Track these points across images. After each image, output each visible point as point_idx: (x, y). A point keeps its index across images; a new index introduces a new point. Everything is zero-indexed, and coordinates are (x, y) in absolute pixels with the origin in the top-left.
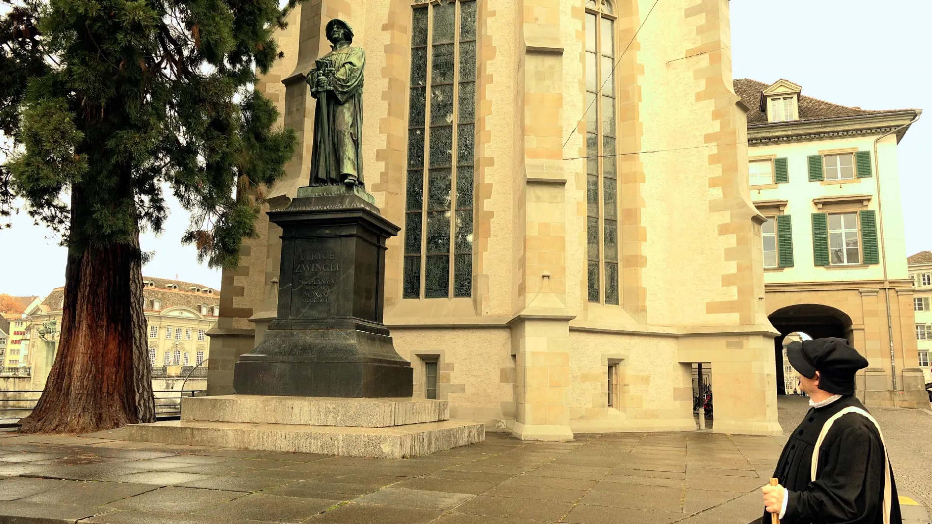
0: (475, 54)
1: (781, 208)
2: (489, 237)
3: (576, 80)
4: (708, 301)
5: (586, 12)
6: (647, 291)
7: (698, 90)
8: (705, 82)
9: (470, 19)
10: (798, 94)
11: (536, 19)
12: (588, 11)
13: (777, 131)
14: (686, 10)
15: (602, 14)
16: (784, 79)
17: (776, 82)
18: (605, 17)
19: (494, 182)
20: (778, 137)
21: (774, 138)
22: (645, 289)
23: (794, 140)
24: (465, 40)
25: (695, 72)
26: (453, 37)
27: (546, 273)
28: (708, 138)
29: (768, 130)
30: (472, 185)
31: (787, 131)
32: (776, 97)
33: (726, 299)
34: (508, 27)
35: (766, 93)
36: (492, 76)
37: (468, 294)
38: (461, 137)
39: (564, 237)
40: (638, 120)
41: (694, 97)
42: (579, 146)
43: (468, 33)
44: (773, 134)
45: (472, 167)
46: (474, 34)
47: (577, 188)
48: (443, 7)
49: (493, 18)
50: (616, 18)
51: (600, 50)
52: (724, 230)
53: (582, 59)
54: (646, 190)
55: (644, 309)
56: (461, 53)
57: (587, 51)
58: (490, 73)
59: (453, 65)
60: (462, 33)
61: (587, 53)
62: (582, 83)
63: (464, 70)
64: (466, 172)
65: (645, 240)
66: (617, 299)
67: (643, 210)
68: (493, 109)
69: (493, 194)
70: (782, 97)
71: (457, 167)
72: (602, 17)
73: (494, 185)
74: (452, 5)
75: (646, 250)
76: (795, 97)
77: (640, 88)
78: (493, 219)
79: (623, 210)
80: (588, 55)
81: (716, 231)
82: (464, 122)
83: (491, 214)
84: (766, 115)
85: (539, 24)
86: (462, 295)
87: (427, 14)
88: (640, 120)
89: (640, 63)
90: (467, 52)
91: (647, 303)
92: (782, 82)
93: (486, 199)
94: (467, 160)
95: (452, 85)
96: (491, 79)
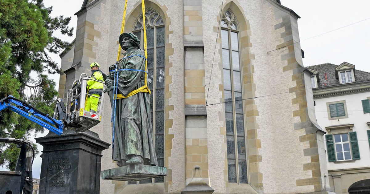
0: (164, 53)
1: (351, 128)
2: (172, 148)
3: (217, 63)
4: (297, 179)
5: (221, 29)
6: (263, 175)
7: (284, 66)
8: (287, 61)
9: (162, 36)
10: (354, 69)
11: (191, 33)
12: (223, 29)
13: (345, 88)
14: (275, 26)
15: (231, 30)
16: (345, 62)
17: (342, 64)
18: (233, 31)
19: (174, 119)
20: (346, 91)
21: (343, 92)
22: (262, 174)
23: (354, 93)
24: (159, 46)
25: (282, 56)
26: (153, 45)
27: (197, 166)
28: (291, 90)
29: (340, 88)
30: (163, 121)
31: (349, 88)
32: (343, 71)
33: (306, 177)
34: (179, 38)
35: (337, 69)
36: (172, 63)
37: (162, 181)
38: (157, 95)
39: (207, 146)
40: (253, 82)
41: (282, 69)
42: (220, 97)
43: (161, 43)
44: (343, 90)
45: (163, 111)
46: (164, 43)
47: (220, 120)
48: (148, 31)
49: (172, 34)
50: (239, 32)
51: (231, 48)
52: (302, 139)
53: (220, 53)
54: (259, 119)
55: (261, 186)
56: (157, 53)
57: (222, 48)
58: (171, 62)
59: (153, 59)
60: (158, 43)
61: (223, 49)
62: (220, 65)
63: (159, 61)
64: (160, 114)
65: (260, 147)
66: (247, 180)
67: (258, 130)
68: (172, 80)
69: (173, 125)
70: (346, 71)
71: (156, 112)
72: (231, 31)
73: (174, 120)
74: (153, 29)
75: (261, 152)
76: (352, 71)
77: (253, 66)
78: (174, 139)
79: (248, 131)
80: (224, 51)
81: (299, 140)
82: (159, 88)
83: (172, 136)
84: (339, 81)
85: (192, 35)
86: (159, 181)
87: (140, 35)
88: (254, 82)
89: (252, 53)
90: (160, 53)
91: (263, 182)
92: (345, 64)
93: (170, 128)
94: (161, 108)
95: (153, 69)
96: (171, 65)
